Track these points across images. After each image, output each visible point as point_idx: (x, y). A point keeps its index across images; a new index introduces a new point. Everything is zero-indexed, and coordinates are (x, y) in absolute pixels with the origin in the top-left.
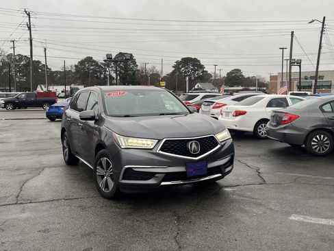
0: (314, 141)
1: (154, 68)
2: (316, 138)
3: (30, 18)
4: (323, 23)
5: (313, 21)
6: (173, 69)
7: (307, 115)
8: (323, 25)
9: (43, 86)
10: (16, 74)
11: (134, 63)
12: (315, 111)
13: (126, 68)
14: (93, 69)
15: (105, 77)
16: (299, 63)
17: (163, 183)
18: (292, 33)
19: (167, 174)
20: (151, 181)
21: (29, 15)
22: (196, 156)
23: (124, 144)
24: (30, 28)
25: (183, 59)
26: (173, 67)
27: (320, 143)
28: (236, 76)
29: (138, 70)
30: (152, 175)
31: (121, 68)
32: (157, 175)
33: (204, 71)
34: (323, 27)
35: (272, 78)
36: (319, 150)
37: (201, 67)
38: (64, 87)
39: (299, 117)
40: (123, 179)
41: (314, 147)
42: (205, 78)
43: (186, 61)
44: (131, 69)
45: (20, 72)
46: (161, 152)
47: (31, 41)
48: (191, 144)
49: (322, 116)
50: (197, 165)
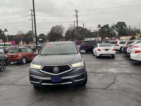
3: (77, 12)
9: (87, 38)
10: (78, 34)
11: (125, 26)
13: (122, 28)
14: (107, 30)
15: (112, 33)
17: (42, 84)
19: (43, 80)
20: (38, 83)
21: (77, 11)
23: (31, 67)
24: (77, 17)
29: (127, 29)
31: (119, 29)
32: (40, 80)
38: (90, 39)
44: (124, 29)
45: (79, 33)
46: (42, 71)
47: (77, 21)
48: (55, 68)
50: (56, 77)
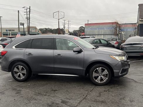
5: (24, 7)
8: (30, 9)
18: (18, 11)
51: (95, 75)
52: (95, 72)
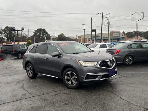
0: (127, 60)
1: (24, 33)
2: (127, 59)
4: (103, 14)
5: (98, 14)
6: (34, 34)
7: (123, 50)
8: (103, 15)
11: (14, 31)
12: (126, 48)
13: (10, 34)
16: (95, 31)
18: (92, 18)
19: (103, 75)
20: (97, 79)
22: (111, 67)
23: (84, 65)
25: (38, 29)
26: (34, 33)
27: (129, 60)
28: (62, 37)
30: (97, 76)
31: (8, 34)
32: (99, 76)
33: (48, 35)
34: (103, 16)
35: (79, 37)
36: (129, 63)
37: (47, 33)
39: (121, 51)
40: (85, 79)
41: (127, 62)
42: (49, 38)
43: (40, 30)
46: (100, 67)
49: (128, 50)
51: (67, 78)
52: (66, 75)
